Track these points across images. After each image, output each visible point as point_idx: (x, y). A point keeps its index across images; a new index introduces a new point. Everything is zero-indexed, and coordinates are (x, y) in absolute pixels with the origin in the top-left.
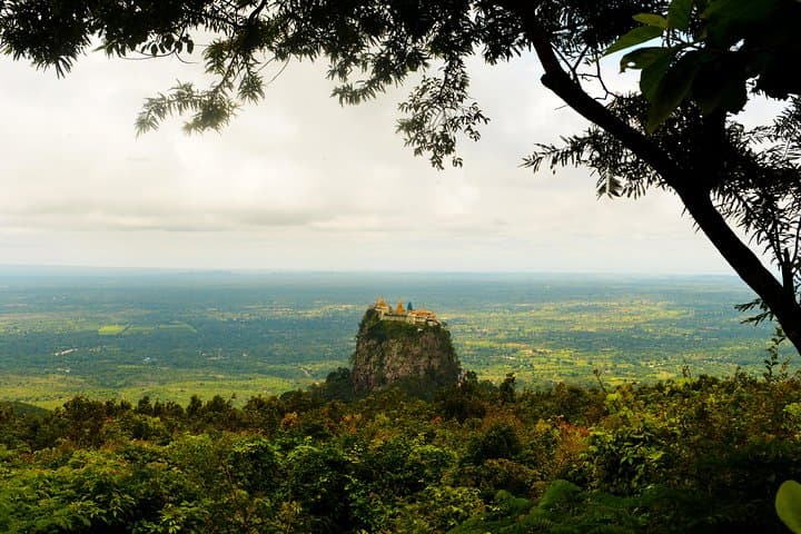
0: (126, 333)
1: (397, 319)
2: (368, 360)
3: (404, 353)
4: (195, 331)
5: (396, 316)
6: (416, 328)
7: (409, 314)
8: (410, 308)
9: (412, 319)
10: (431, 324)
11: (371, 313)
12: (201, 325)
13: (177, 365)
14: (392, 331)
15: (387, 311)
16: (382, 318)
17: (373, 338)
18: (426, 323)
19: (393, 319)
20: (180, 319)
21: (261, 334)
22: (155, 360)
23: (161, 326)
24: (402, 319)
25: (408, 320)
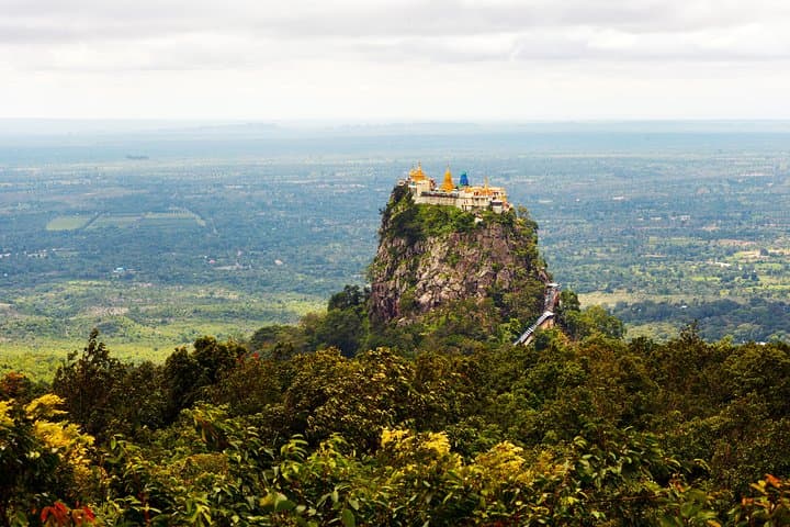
0: (90, 227)
1: (442, 201)
2: (391, 272)
3: (451, 259)
4: (203, 223)
5: (441, 196)
6: (472, 217)
7: (462, 194)
8: (465, 182)
9: (465, 201)
10: (498, 210)
11: (401, 193)
12: (212, 212)
13: (165, 279)
14: (432, 225)
15: (427, 189)
16: (418, 200)
17: (400, 234)
18: (490, 208)
19: (435, 201)
20: (180, 204)
21: (312, 226)
22: (132, 271)
23: (150, 215)
24: (449, 202)
25: (459, 204)
